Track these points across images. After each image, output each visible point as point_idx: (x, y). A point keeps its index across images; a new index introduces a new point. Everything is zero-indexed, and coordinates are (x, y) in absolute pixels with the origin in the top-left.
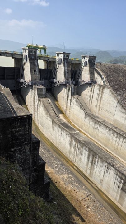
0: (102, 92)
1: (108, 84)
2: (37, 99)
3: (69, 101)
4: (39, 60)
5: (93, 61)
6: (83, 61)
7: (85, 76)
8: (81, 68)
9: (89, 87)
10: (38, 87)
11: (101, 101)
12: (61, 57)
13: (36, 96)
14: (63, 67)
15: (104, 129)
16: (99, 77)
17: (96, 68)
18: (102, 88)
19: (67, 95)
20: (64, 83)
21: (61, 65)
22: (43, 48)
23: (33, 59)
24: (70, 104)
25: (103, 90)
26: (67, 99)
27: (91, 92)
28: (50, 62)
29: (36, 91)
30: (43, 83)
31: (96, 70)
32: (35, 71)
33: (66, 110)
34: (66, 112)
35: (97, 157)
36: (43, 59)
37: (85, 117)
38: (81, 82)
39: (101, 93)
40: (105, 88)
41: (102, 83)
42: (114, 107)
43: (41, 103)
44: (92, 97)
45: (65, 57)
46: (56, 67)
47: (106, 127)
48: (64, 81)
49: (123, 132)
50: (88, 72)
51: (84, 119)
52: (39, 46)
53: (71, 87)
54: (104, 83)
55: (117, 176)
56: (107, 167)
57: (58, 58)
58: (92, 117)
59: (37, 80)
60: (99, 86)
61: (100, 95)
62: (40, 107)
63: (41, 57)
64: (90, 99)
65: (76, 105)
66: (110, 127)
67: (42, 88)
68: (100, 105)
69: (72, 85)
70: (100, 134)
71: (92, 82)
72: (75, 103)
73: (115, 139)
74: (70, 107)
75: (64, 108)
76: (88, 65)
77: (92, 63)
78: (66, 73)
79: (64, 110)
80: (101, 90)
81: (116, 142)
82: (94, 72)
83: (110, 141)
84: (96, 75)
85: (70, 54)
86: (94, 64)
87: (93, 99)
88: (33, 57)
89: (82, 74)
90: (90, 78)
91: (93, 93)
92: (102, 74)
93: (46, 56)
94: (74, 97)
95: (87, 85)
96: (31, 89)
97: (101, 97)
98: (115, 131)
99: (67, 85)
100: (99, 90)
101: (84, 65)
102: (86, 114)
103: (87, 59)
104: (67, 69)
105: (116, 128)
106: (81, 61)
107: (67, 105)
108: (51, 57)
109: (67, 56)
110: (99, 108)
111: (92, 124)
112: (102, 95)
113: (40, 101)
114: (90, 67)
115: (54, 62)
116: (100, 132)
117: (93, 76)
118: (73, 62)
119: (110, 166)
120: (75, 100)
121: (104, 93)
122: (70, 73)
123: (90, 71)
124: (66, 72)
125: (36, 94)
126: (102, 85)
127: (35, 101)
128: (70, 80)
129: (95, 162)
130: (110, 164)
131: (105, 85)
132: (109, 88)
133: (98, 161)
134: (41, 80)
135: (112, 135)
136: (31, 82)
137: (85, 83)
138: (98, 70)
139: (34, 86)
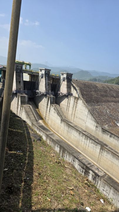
0: (77, 103)
1: (81, 96)
2: (20, 105)
3: (48, 109)
4: (24, 74)
5: (70, 78)
6: (62, 77)
7: (63, 89)
8: (60, 83)
9: (66, 98)
10: (22, 95)
11: (75, 110)
12: (43, 72)
13: (19, 103)
14: (44, 81)
15: (76, 132)
16: (75, 90)
17: (72, 83)
18: (76, 100)
19: (47, 104)
20: (45, 94)
21: (43, 79)
22: (28, 64)
23: (19, 72)
24: (50, 112)
25: (77, 101)
26: (47, 107)
27: (68, 103)
28: (34, 75)
29: (20, 99)
30: (26, 92)
31: (72, 85)
32: (20, 82)
33: (46, 117)
34: (45, 118)
35: (66, 152)
36: (28, 72)
37: (61, 123)
38: (60, 94)
39: (75, 104)
40: (79, 100)
41: (77, 96)
42: (85, 115)
43: (23, 108)
44: (68, 107)
45: (47, 72)
46: (39, 80)
47: (77, 130)
48: (45, 91)
49: (90, 134)
50: (66, 86)
51: (60, 124)
52: (25, 62)
53: (51, 97)
54: (78, 95)
55: (80, 166)
56: (73, 160)
57: (40, 73)
58: (66, 123)
59: (22, 90)
60: (74, 98)
61: (75, 105)
62: (22, 112)
63: (26, 71)
64: (67, 109)
65: (54, 112)
66: (80, 130)
67: (25, 96)
68: (75, 114)
69: (51, 95)
70: (72, 137)
71: (69, 94)
72: (54, 110)
73: (84, 140)
74: (49, 114)
75: (44, 115)
76: (66, 81)
77: (69, 79)
78: (47, 86)
79: (44, 117)
80: (76, 101)
81: (84, 144)
82: (70, 86)
83: (80, 142)
84: (72, 89)
85: (50, 70)
86: (71, 80)
87: (69, 109)
88: (19, 71)
89: (61, 87)
90: (67, 91)
91: (70, 103)
92: (77, 88)
93: (30, 71)
94: (52, 106)
95: (65, 97)
96: (15, 97)
97: (76, 107)
98: (84, 134)
99: (47, 95)
100: (74, 101)
101: (62, 80)
102: (62, 120)
103: (65, 76)
104: (48, 83)
105: (85, 131)
106: (60, 77)
107: (46, 112)
108: (35, 72)
109: (48, 72)
110: (74, 116)
111: (66, 128)
112: (76, 105)
113: (23, 107)
114: (67, 82)
115: (38, 76)
116: (73, 135)
117: (69, 90)
118: (54, 77)
119: (75, 159)
120: (53, 108)
121: (78, 104)
122: (50, 86)
123: (67, 85)
124: (47, 84)
125: (20, 101)
126: (76, 97)
127: (18, 107)
128: (50, 92)
129: (64, 156)
130: (75, 157)
131: (79, 97)
132: (82, 100)
133: (66, 156)
134: (24, 89)
135: (81, 137)
136: (16, 91)
137: (63, 95)
138: (74, 85)
139: (18, 94)
